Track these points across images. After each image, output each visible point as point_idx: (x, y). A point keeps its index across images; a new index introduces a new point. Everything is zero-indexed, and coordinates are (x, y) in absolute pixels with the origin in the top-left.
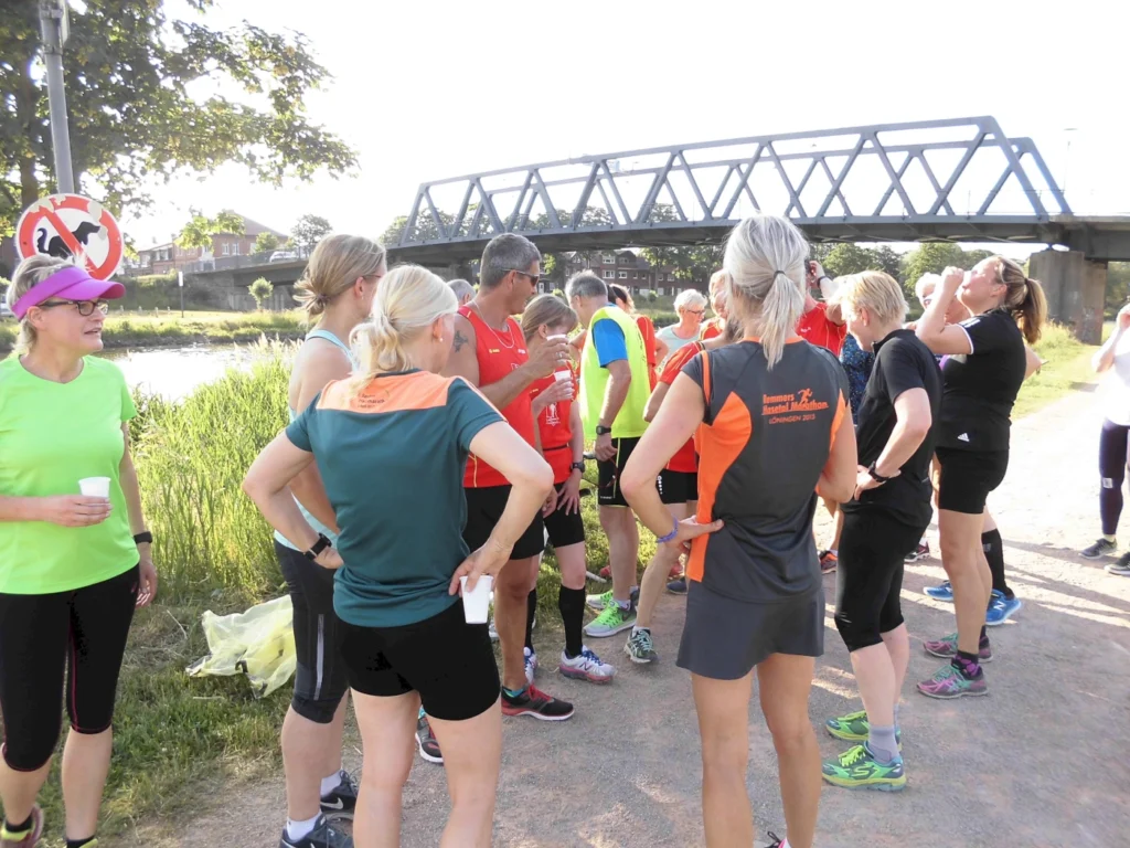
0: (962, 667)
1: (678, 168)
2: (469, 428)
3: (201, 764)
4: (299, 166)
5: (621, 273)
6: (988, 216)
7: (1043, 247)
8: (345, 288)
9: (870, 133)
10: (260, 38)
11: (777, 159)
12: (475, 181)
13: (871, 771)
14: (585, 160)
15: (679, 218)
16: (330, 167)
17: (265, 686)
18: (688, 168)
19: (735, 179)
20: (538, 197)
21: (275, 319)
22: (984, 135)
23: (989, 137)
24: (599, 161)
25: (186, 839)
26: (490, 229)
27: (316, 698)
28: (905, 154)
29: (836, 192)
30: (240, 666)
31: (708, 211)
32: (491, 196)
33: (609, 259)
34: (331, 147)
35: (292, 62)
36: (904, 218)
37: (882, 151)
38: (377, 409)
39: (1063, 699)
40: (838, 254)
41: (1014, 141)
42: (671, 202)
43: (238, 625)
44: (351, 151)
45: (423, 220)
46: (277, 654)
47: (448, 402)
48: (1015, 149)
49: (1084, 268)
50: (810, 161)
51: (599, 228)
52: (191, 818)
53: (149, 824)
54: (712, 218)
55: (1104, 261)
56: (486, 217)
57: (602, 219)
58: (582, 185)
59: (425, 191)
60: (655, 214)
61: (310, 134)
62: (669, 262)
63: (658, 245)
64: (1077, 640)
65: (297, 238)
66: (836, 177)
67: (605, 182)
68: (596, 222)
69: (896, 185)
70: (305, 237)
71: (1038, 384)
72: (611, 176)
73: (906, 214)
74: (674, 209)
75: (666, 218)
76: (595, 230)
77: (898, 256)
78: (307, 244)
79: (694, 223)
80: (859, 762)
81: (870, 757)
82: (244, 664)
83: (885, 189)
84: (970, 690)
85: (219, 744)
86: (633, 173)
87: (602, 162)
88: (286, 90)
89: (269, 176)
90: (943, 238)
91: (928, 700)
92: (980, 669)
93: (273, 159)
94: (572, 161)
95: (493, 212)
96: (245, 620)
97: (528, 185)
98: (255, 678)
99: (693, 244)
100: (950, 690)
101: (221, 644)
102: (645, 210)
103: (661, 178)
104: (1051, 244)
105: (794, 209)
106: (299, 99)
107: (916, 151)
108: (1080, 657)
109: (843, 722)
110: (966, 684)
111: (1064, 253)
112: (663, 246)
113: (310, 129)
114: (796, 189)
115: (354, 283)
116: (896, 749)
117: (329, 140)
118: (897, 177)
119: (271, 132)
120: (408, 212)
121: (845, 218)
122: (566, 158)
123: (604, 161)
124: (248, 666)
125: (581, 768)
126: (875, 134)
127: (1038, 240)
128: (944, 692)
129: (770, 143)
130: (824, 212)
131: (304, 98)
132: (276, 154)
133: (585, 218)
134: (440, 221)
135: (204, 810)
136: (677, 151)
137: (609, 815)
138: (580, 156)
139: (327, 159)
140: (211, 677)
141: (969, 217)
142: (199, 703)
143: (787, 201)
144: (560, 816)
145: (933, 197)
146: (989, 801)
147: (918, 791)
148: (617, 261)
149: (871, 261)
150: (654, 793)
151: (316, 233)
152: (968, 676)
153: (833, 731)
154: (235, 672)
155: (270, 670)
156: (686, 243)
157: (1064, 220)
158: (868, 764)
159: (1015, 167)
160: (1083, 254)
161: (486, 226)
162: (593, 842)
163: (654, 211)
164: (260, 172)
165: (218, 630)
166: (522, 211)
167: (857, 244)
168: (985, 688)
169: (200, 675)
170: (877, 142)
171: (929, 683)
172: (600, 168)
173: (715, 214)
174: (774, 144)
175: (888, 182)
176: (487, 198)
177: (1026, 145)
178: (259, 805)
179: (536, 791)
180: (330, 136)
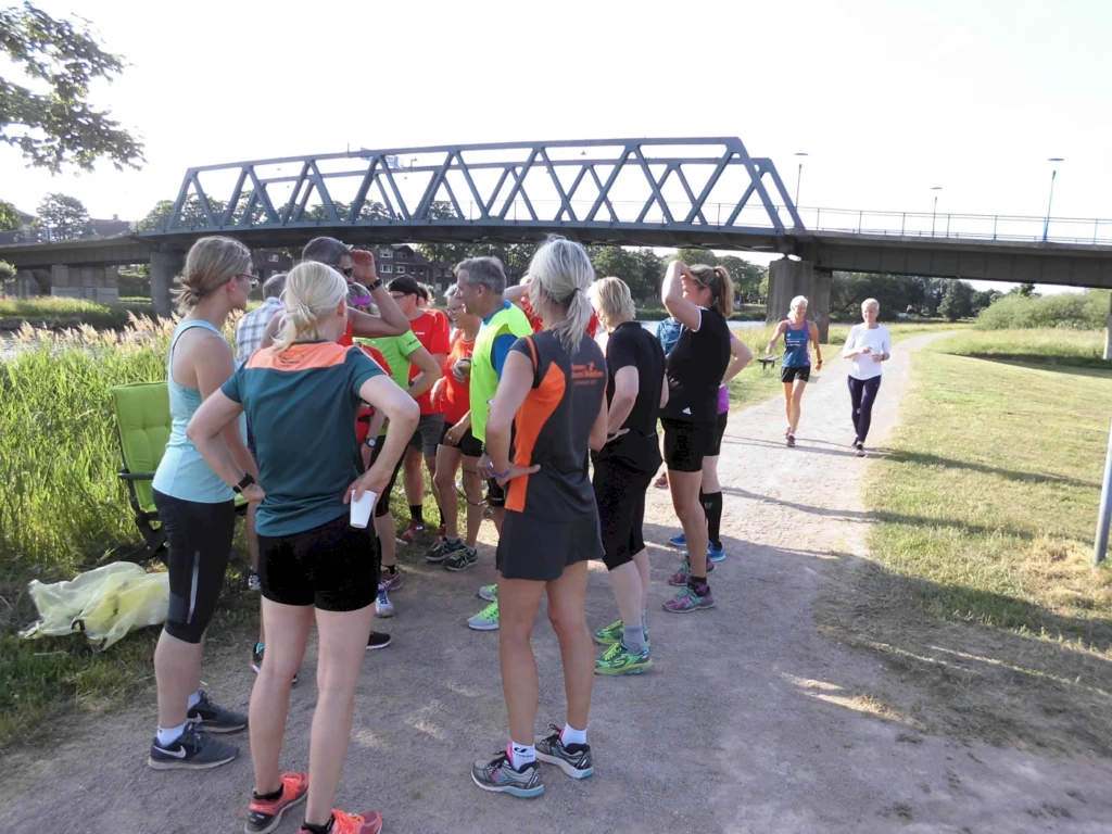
0: (695, 588)
1: (456, 167)
2: (358, 380)
3: (55, 705)
4: (79, 152)
5: (399, 268)
6: (736, 227)
7: (780, 256)
8: (220, 285)
9: (633, 145)
10: (43, 21)
11: (550, 165)
12: (248, 169)
13: (626, 660)
14: (364, 154)
15: (456, 215)
16: (114, 156)
17: (105, 640)
18: (465, 168)
19: (510, 182)
20: (315, 188)
21: (20, 306)
22: (732, 154)
23: (736, 156)
24: (377, 156)
25: (58, 759)
26: (263, 218)
27: (189, 622)
28: (664, 167)
29: (603, 198)
30: (78, 626)
31: (485, 210)
32: (265, 185)
33: (386, 253)
34: (113, 136)
35: (79, 49)
36: (663, 225)
37: (645, 163)
38: (293, 368)
39: (767, 607)
40: (605, 256)
41: (757, 161)
42: (448, 199)
43: (69, 591)
44: (135, 142)
45: (190, 206)
46: (112, 613)
47: (347, 360)
48: (757, 168)
49: (813, 277)
50: (579, 168)
51: (376, 222)
52: (58, 745)
53: (17, 752)
54: (489, 218)
55: (829, 271)
56: (259, 206)
57: (380, 213)
58: (361, 179)
59: (192, 176)
60: (433, 211)
61: (90, 120)
62: (446, 258)
63: (436, 242)
64: (781, 568)
65: (44, 219)
66: (603, 184)
67: (383, 177)
68: (374, 215)
69: (657, 196)
70: (54, 218)
71: (772, 376)
72: (389, 172)
73: (665, 222)
74: (452, 207)
75: (444, 215)
76: (374, 224)
77: (659, 259)
78: (56, 226)
79: (471, 221)
80: (618, 655)
81: (624, 650)
82: (81, 623)
83: (647, 198)
84: (702, 605)
85: (70, 689)
86: (411, 169)
87: (379, 157)
88: (70, 76)
89: (46, 160)
90: (697, 245)
91: (670, 614)
92: (708, 588)
93: (50, 144)
94: (350, 155)
95: (267, 202)
96: (74, 587)
97: (304, 175)
98: (93, 634)
99: (471, 242)
100: (687, 606)
101: (53, 609)
102: (424, 207)
103: (439, 176)
104: (786, 254)
105: (566, 213)
106: (84, 86)
107: (674, 165)
108: (782, 578)
109: (606, 632)
110: (699, 600)
111: (796, 262)
112: (441, 241)
113: (91, 115)
114: (567, 192)
115: (229, 280)
116: (646, 645)
117: (112, 128)
118: (657, 187)
119: (49, 117)
120: (174, 197)
121: (611, 223)
122: (344, 150)
123: (383, 157)
124: (86, 624)
125: (402, 680)
126: (639, 146)
127: (775, 250)
128: (682, 608)
129: (543, 149)
130: (593, 216)
131: (90, 85)
132: (53, 139)
133: (362, 211)
134: (209, 207)
135: (67, 738)
136: (455, 151)
137: (428, 708)
138: (358, 149)
139: (110, 149)
140: (47, 637)
141: (719, 227)
142: (41, 659)
143: (558, 204)
144: (388, 712)
145: (689, 207)
146: (710, 675)
147: (662, 672)
148: (395, 254)
149: (635, 264)
150: (464, 691)
151: (68, 214)
152: (699, 594)
153: (599, 640)
154: (71, 631)
155: (107, 626)
156: (463, 240)
157: (797, 233)
158: (623, 656)
159: (756, 185)
160: (812, 264)
161: (259, 215)
162: (417, 726)
163: (432, 207)
164: (35, 156)
165: (46, 597)
166: (298, 201)
167: (623, 247)
168: (712, 602)
169: (35, 637)
170: (639, 154)
171: (672, 602)
172: (379, 162)
173: (492, 213)
174: (548, 150)
175: (649, 191)
176: (261, 186)
177: (767, 165)
178: (120, 730)
179: (366, 697)
180: (113, 124)
